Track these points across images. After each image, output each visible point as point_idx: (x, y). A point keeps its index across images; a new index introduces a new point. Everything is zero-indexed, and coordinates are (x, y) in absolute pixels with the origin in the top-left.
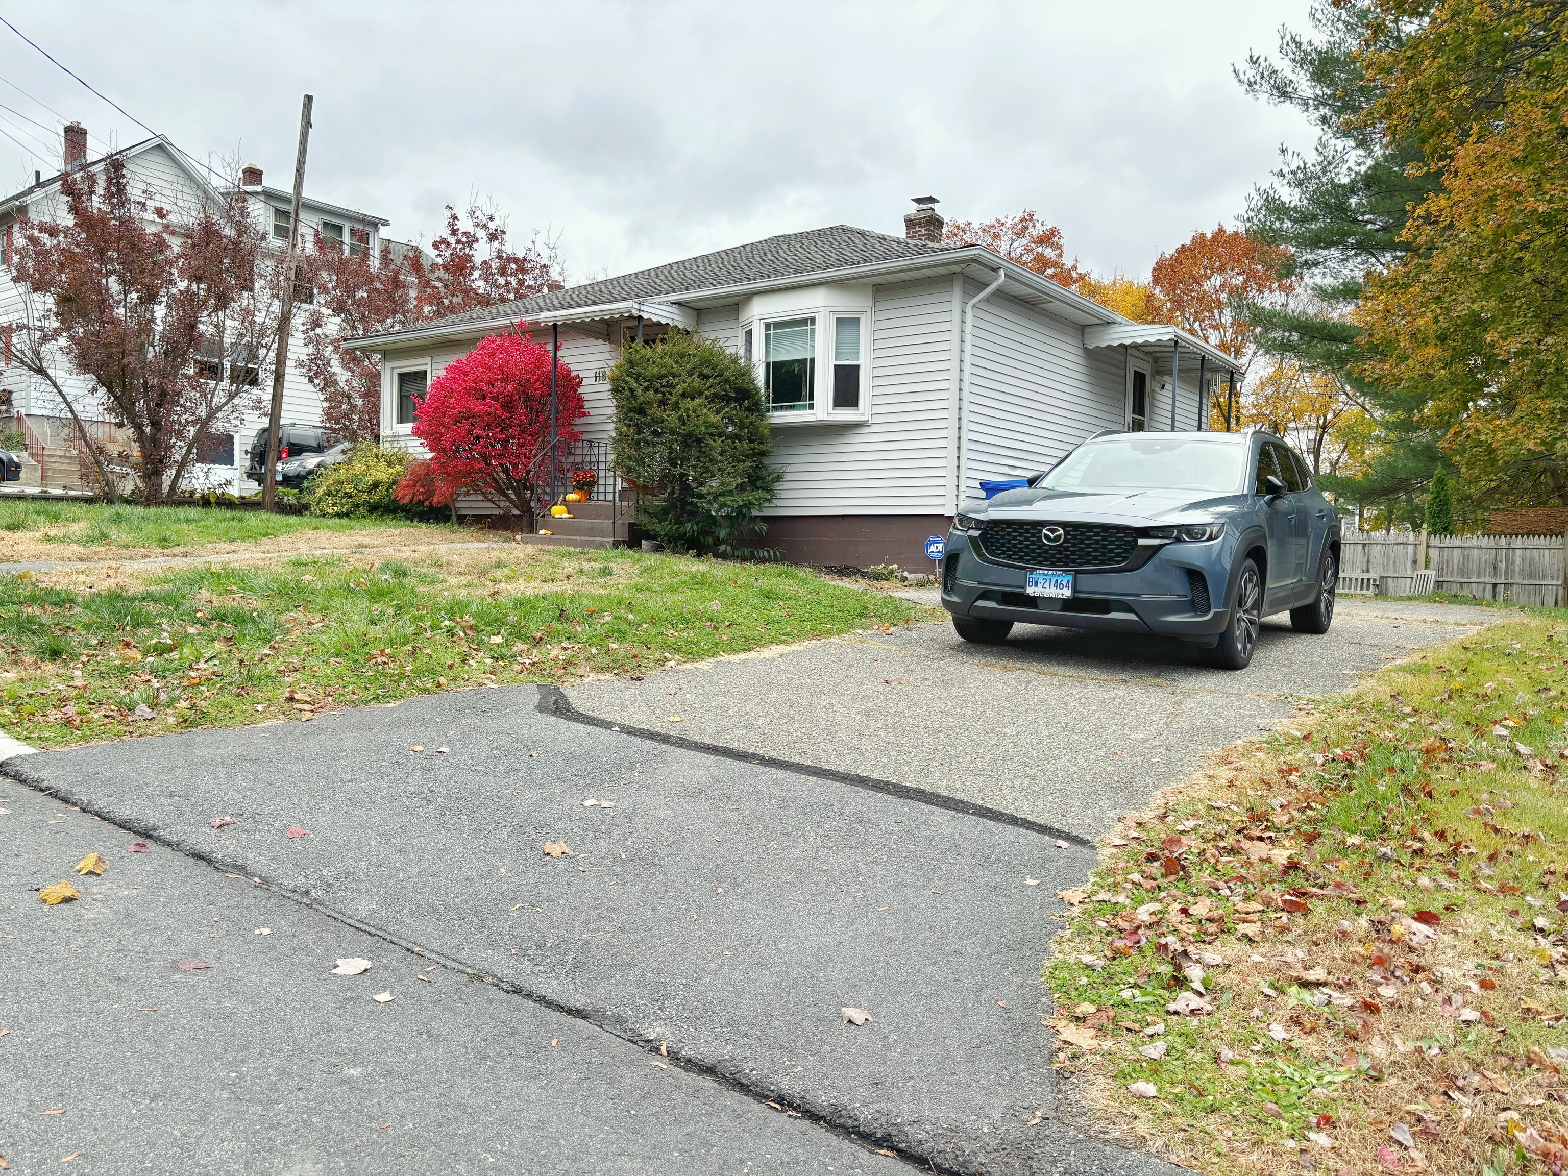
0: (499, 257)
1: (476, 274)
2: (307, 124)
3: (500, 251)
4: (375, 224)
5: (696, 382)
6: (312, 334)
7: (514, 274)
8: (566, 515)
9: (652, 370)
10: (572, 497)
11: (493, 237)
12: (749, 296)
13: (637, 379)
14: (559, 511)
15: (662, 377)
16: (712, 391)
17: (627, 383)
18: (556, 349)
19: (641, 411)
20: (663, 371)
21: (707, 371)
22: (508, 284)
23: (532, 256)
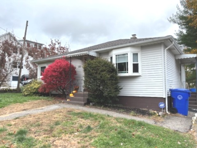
0: (60, 47)
1: (56, 50)
2: (27, 25)
3: (60, 46)
4: (42, 45)
5: (104, 68)
6: (27, 60)
7: (62, 50)
8: (73, 96)
9: (94, 66)
10: (74, 92)
11: (59, 44)
12: (111, 50)
13: (90, 68)
14: (71, 95)
15: (96, 67)
16: (107, 70)
17: (88, 69)
18: (71, 62)
19: (91, 75)
20: (96, 66)
21: (106, 66)
22: (61, 51)
23: (65, 47)
